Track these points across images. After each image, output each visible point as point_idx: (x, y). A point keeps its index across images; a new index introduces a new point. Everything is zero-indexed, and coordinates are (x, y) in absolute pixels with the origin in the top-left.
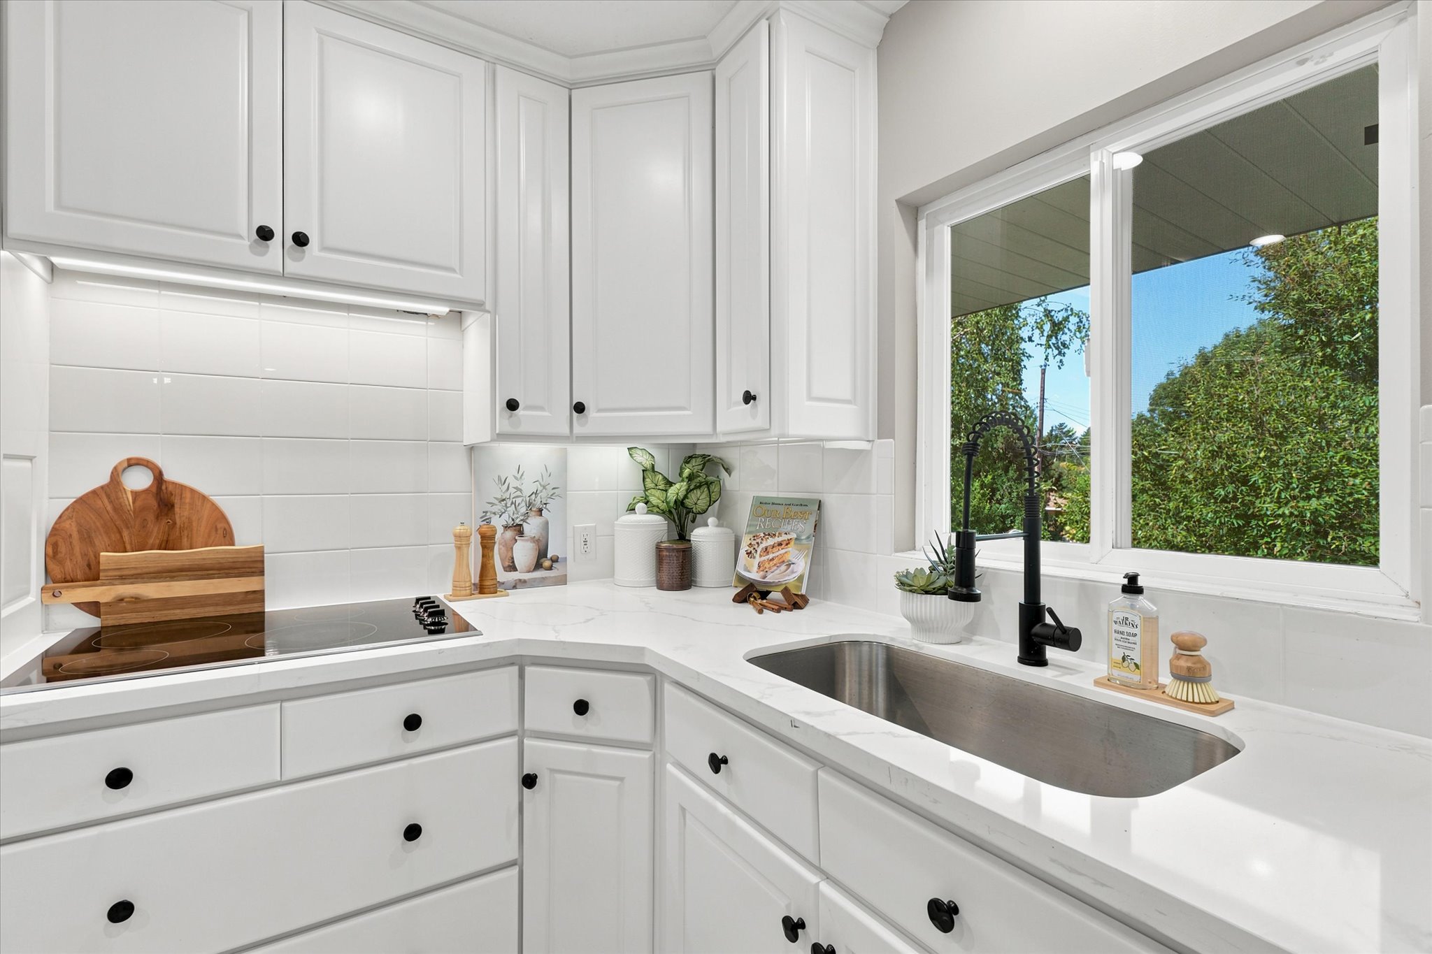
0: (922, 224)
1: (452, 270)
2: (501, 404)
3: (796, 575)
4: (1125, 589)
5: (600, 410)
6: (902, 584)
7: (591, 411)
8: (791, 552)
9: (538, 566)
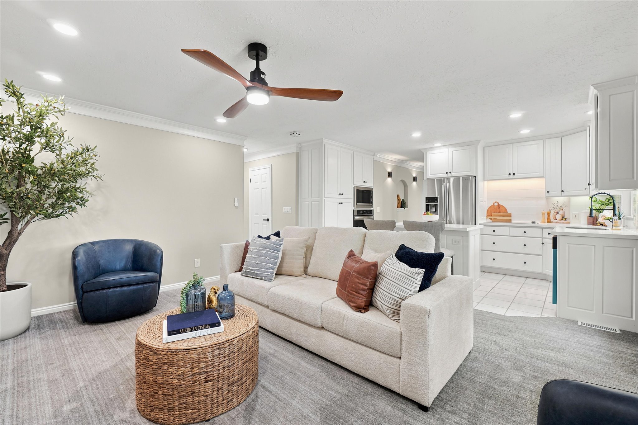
1: (537, 173)
2: (546, 192)
5: (567, 191)
7: (565, 192)
9: (562, 220)
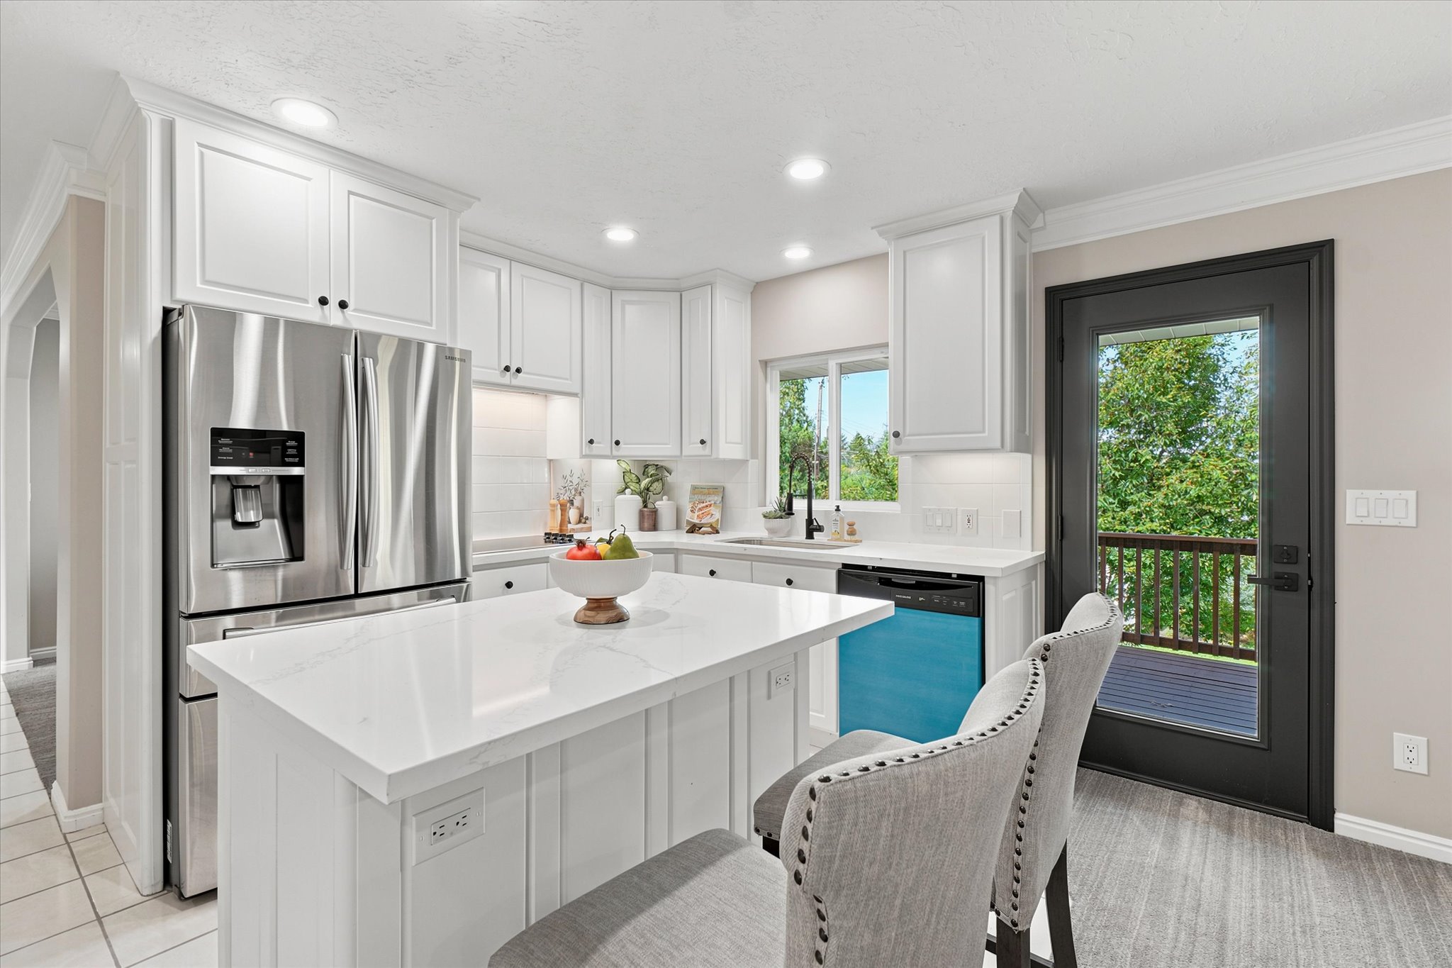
0: (769, 369)
1: (567, 379)
2: (585, 441)
3: (716, 519)
4: (836, 510)
5: (625, 444)
6: (765, 516)
7: (622, 444)
8: (712, 510)
9: (580, 522)
